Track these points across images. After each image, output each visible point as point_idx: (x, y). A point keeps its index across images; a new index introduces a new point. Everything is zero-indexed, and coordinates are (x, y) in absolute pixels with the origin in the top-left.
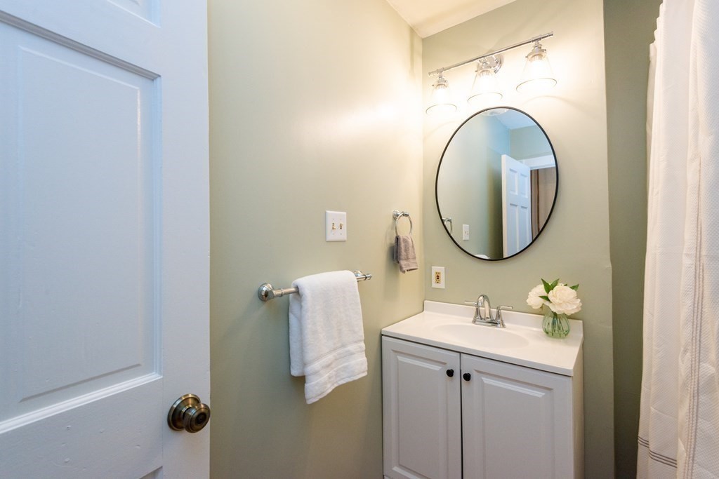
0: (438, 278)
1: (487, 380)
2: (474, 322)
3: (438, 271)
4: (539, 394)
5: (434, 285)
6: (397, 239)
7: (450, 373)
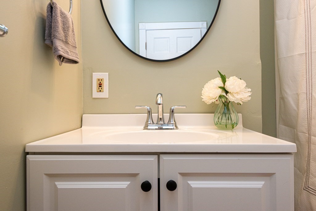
0: (100, 85)
1: (195, 184)
2: (146, 128)
3: (100, 78)
4: (258, 184)
5: (96, 94)
6: (51, 8)
7: (146, 187)
